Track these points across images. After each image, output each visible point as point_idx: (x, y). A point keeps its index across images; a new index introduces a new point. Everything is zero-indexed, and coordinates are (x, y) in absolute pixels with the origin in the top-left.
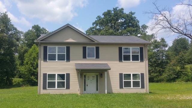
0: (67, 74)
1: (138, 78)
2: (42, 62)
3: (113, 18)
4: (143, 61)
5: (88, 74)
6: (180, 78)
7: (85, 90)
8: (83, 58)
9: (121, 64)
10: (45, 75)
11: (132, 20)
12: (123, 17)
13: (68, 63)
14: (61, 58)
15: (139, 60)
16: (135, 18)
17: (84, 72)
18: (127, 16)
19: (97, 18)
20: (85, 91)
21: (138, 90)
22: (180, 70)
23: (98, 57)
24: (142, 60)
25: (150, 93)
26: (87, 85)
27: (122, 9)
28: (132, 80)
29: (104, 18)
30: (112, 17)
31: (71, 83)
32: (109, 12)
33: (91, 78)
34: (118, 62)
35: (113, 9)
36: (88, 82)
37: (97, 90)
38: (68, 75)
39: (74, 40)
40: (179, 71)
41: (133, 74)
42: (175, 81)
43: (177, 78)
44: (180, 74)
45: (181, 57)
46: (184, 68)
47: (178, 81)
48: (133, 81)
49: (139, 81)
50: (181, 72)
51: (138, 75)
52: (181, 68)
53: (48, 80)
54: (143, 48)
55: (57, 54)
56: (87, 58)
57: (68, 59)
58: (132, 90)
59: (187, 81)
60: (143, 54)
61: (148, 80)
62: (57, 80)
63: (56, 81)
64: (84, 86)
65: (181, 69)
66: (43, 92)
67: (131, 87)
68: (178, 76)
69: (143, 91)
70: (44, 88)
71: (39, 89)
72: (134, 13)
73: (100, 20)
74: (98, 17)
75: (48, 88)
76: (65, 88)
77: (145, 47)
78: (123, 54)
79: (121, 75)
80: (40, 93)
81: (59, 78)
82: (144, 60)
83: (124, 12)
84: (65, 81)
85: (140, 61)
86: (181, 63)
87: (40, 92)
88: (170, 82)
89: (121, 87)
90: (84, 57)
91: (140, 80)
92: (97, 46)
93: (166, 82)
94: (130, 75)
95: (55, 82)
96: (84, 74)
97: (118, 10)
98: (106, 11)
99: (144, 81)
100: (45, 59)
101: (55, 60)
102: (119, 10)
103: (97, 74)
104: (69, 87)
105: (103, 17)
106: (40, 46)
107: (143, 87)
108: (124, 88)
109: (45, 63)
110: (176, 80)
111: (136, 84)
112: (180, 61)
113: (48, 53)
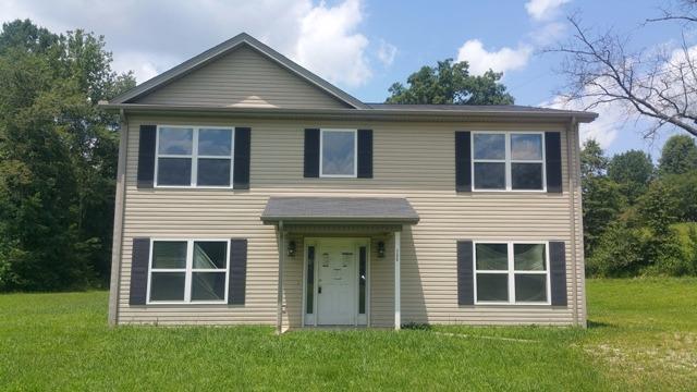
0: (234, 241)
1: (539, 264)
2: (132, 189)
3: (436, 88)
4: (561, 191)
5: (324, 241)
6: (653, 264)
7: (310, 310)
8: (305, 176)
9: (464, 199)
10: (140, 245)
11: (494, 94)
12: (467, 87)
13: (243, 195)
14: (212, 174)
15: (540, 187)
16: (504, 89)
17: (309, 235)
18: (479, 81)
19: (390, 90)
20: (310, 316)
21: (541, 314)
22: (653, 239)
23: (366, 170)
24: (555, 185)
25: (591, 325)
26: (320, 292)
27: (465, 65)
28: (512, 272)
29: (411, 90)
30: (433, 86)
31: (250, 279)
32: (425, 74)
33: (337, 260)
34: (453, 193)
35: (437, 66)
36: (323, 275)
37: (362, 310)
38: (240, 246)
39: (268, 101)
40: (649, 243)
41: (515, 245)
42: (638, 274)
43: (645, 263)
44: (654, 250)
45: (658, 198)
46: (665, 232)
47: (648, 274)
48: (516, 275)
49: (545, 275)
50: (656, 243)
51: (538, 251)
52: (658, 234)
53: (153, 267)
54: (558, 134)
55: (195, 157)
56: (321, 175)
57: (243, 180)
58: (511, 312)
59: (681, 272)
60: (560, 163)
61: (581, 271)
62: (194, 267)
63: (189, 271)
64: (305, 292)
65: (655, 236)
66: (129, 315)
67: (506, 298)
68: (647, 257)
69: (563, 318)
70: (137, 299)
71: (112, 305)
72: (499, 76)
73: (399, 94)
74: (394, 85)
75: (152, 299)
76: (226, 301)
77: (568, 130)
78: (473, 161)
79: (464, 247)
80: (117, 321)
81: (199, 258)
82: (564, 184)
83: (470, 75)
84: (227, 270)
85: (545, 190)
86: (656, 216)
87: (117, 317)
88: (619, 277)
89: (465, 299)
90: (311, 170)
91: (548, 272)
92: (363, 128)
93: (606, 276)
94: (502, 248)
95: (184, 273)
96: (309, 241)
97: (452, 66)
98: (418, 70)
99: (564, 274)
100: (145, 178)
101: (189, 184)
102: (455, 66)
103: (364, 242)
104: (244, 299)
105: (408, 86)
106: (127, 123)
107: (560, 300)
108: (476, 302)
109: (145, 195)
110: (640, 270)
111: (530, 288)
112: (653, 211)
113: (157, 156)
